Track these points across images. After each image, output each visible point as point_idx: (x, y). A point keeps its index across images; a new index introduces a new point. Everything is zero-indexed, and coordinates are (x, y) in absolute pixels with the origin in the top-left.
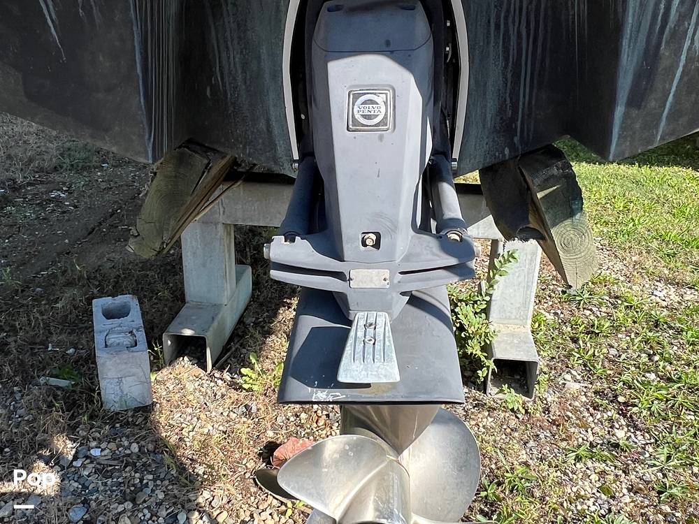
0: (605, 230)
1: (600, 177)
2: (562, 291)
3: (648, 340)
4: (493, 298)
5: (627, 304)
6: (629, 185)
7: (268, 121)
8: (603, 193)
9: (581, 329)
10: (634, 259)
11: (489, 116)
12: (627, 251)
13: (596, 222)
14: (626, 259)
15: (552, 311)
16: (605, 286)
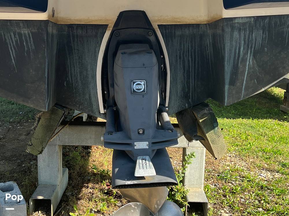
0: (237, 149)
1: (233, 124)
2: (218, 175)
3: (258, 194)
4: (185, 175)
5: (248, 179)
6: (248, 128)
7: (90, 95)
8: (235, 132)
9: (227, 191)
10: (251, 160)
11: (179, 91)
12: (248, 157)
13: (232, 145)
14: (247, 161)
15: (213, 184)
16: (238, 172)
